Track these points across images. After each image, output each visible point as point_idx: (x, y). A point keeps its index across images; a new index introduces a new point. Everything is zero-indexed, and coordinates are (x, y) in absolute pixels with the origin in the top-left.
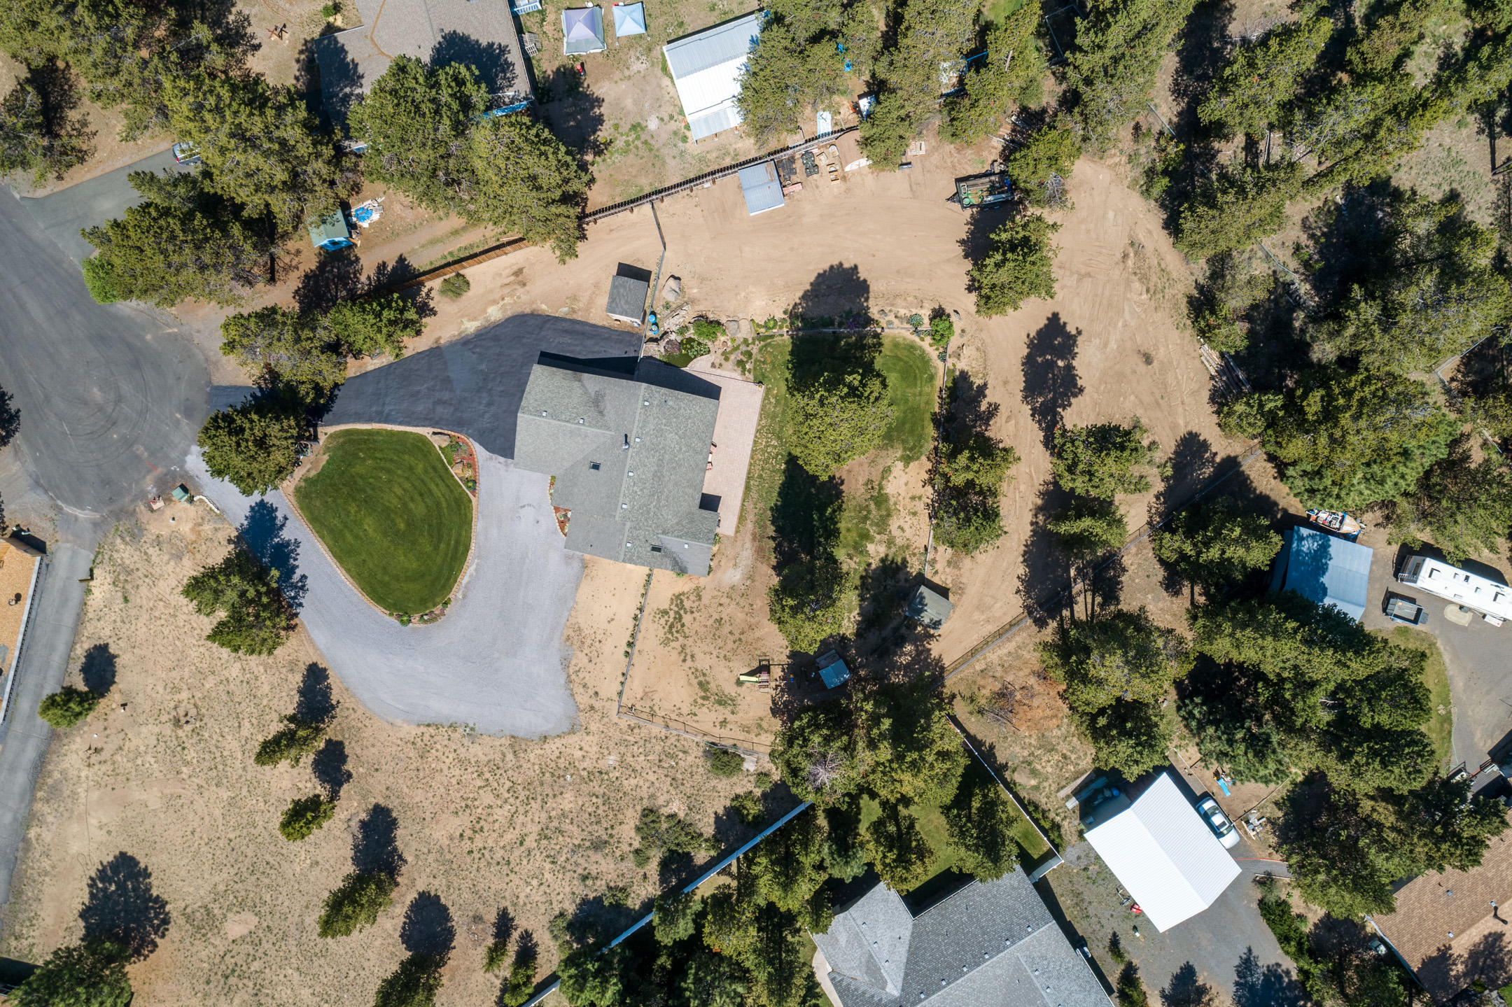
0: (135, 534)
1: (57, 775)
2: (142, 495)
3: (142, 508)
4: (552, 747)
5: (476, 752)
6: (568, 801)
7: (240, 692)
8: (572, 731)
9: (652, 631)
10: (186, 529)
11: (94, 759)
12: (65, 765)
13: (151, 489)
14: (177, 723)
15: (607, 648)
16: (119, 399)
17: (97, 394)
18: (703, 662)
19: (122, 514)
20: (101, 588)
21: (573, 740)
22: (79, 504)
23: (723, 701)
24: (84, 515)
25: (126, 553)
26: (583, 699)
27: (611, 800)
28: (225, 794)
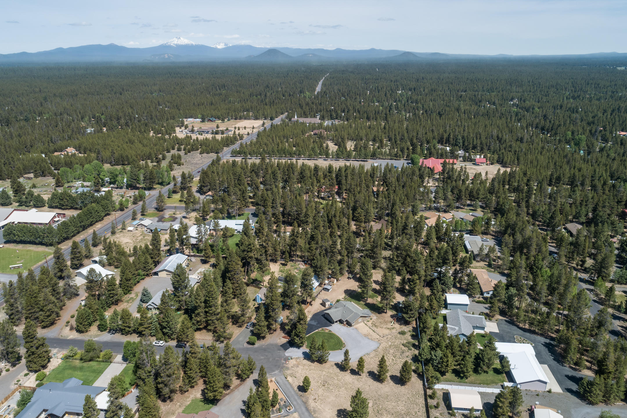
0: (288, 368)
1: (312, 409)
2: (283, 363)
3: (285, 365)
4: (380, 347)
5: (372, 356)
6: (392, 351)
7: (329, 375)
8: (380, 344)
9: (374, 328)
10: (295, 362)
11: (316, 401)
12: (312, 406)
13: (284, 362)
14: (324, 385)
15: (371, 334)
16: (267, 356)
17: (262, 357)
18: (385, 326)
19: (282, 368)
20: (290, 379)
21: (382, 345)
22: (274, 371)
23: (393, 328)
24: (276, 372)
25: (289, 372)
26: (377, 340)
27: (396, 347)
28: (344, 388)
